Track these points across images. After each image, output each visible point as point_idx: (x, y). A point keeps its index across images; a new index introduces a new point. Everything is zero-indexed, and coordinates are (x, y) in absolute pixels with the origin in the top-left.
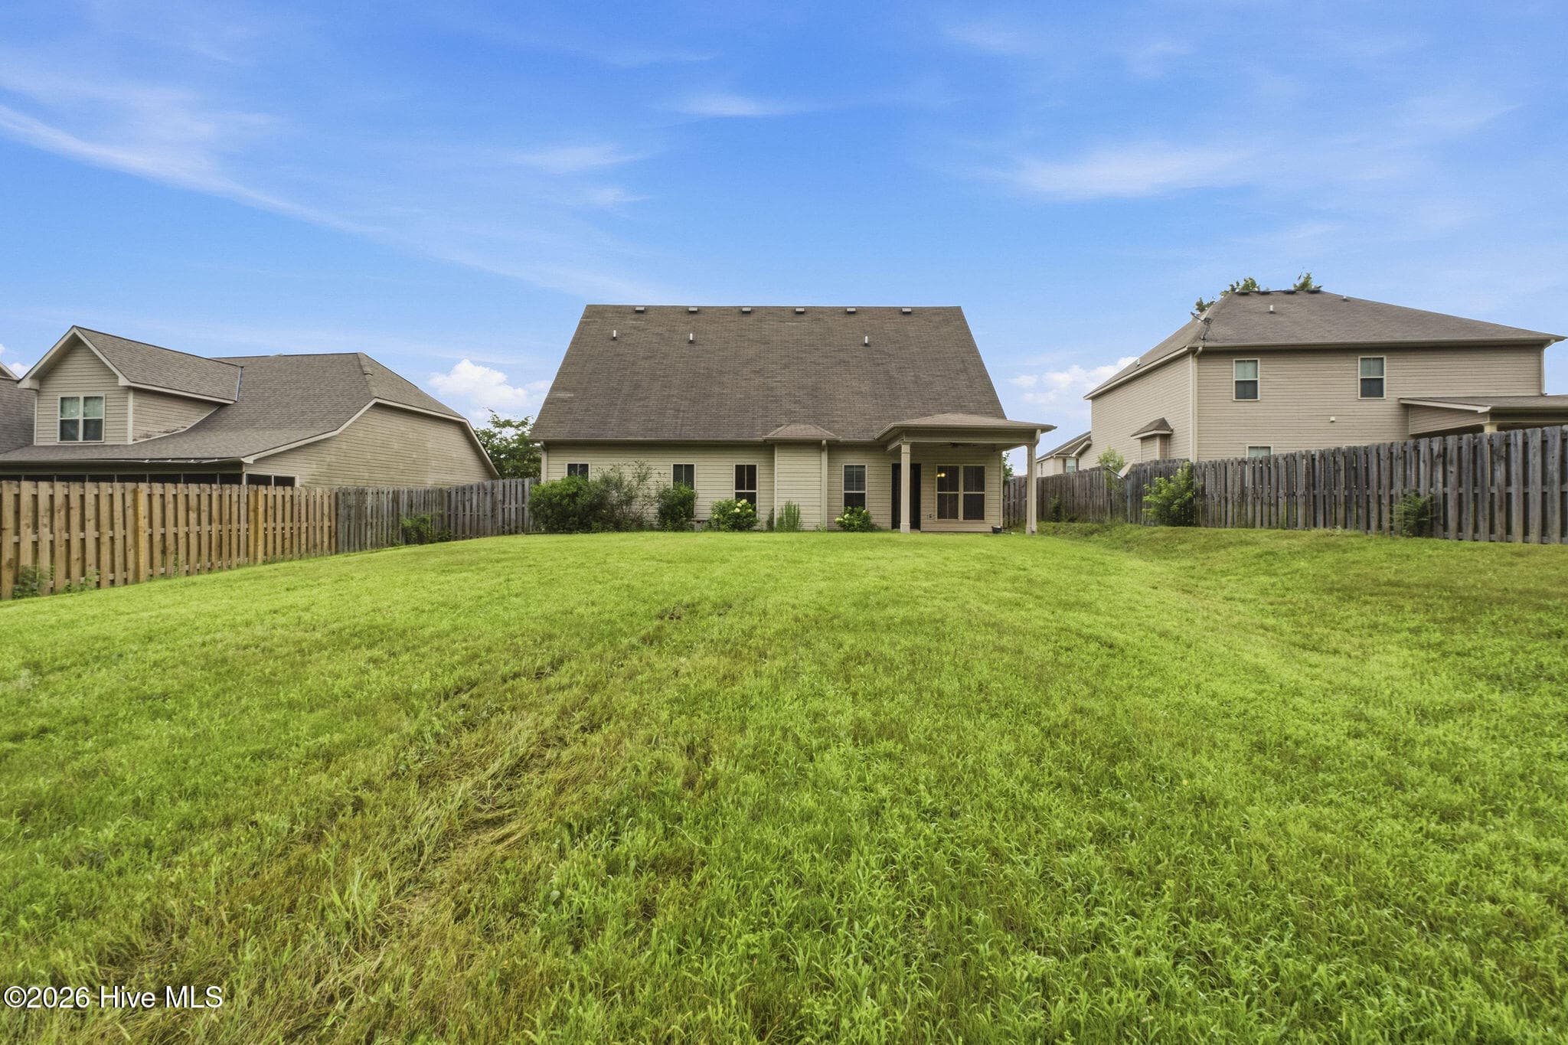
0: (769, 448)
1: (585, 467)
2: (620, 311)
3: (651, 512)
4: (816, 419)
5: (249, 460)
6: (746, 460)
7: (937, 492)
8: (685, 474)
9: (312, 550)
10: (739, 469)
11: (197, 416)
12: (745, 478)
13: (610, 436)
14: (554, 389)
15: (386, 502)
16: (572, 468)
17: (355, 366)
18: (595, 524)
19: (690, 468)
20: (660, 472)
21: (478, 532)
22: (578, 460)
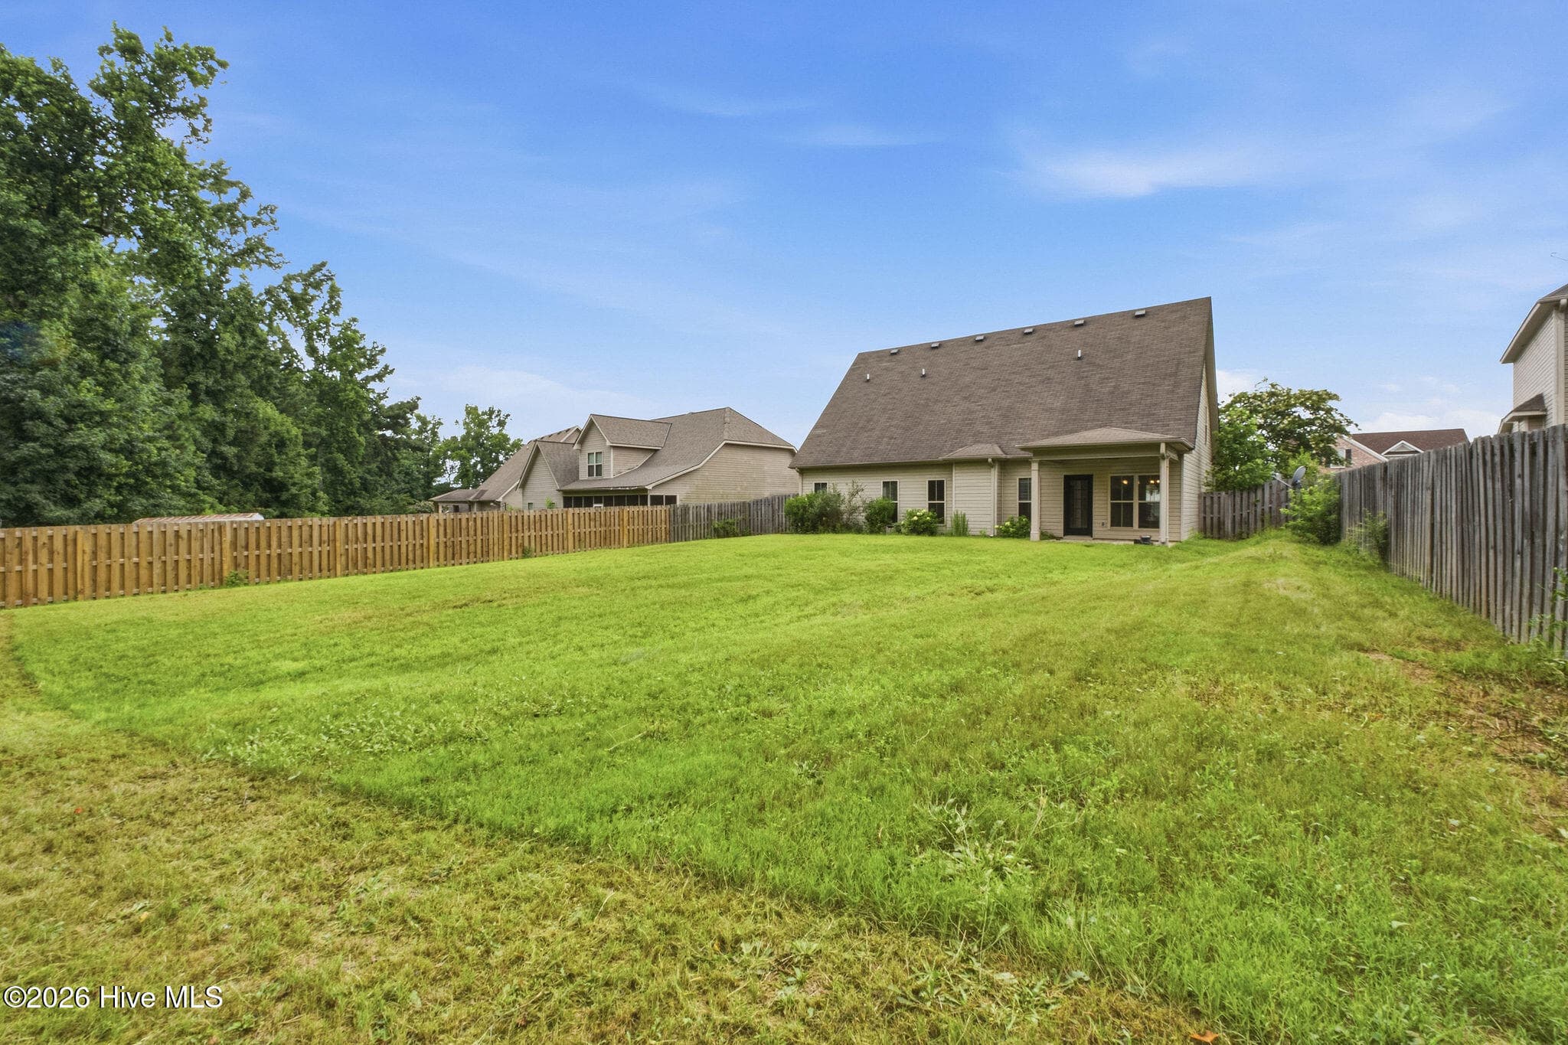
0: (948, 465)
1: (824, 485)
2: (879, 355)
3: (861, 518)
4: (997, 439)
5: (649, 487)
6: (936, 476)
7: (1109, 501)
8: (891, 488)
9: (655, 540)
10: (931, 484)
11: (644, 458)
12: (936, 491)
13: (839, 461)
14: (816, 427)
15: (703, 513)
16: (817, 485)
17: (722, 417)
18: (821, 528)
19: (895, 483)
20: (872, 489)
21: (761, 530)
22: (821, 480)
